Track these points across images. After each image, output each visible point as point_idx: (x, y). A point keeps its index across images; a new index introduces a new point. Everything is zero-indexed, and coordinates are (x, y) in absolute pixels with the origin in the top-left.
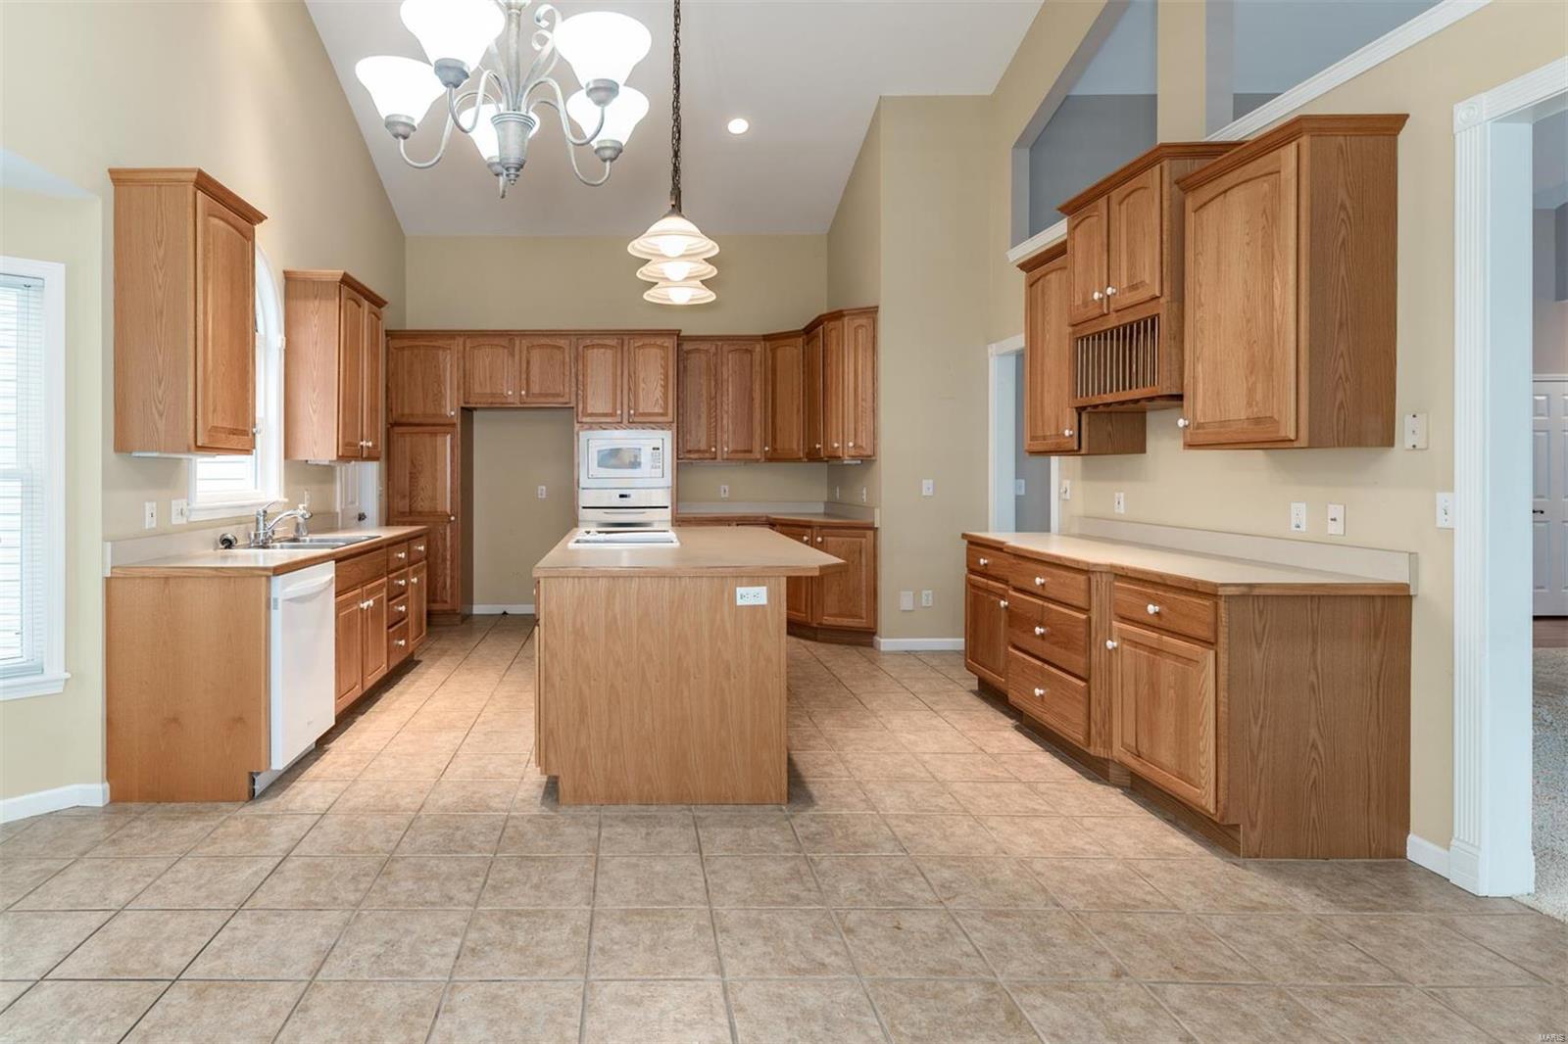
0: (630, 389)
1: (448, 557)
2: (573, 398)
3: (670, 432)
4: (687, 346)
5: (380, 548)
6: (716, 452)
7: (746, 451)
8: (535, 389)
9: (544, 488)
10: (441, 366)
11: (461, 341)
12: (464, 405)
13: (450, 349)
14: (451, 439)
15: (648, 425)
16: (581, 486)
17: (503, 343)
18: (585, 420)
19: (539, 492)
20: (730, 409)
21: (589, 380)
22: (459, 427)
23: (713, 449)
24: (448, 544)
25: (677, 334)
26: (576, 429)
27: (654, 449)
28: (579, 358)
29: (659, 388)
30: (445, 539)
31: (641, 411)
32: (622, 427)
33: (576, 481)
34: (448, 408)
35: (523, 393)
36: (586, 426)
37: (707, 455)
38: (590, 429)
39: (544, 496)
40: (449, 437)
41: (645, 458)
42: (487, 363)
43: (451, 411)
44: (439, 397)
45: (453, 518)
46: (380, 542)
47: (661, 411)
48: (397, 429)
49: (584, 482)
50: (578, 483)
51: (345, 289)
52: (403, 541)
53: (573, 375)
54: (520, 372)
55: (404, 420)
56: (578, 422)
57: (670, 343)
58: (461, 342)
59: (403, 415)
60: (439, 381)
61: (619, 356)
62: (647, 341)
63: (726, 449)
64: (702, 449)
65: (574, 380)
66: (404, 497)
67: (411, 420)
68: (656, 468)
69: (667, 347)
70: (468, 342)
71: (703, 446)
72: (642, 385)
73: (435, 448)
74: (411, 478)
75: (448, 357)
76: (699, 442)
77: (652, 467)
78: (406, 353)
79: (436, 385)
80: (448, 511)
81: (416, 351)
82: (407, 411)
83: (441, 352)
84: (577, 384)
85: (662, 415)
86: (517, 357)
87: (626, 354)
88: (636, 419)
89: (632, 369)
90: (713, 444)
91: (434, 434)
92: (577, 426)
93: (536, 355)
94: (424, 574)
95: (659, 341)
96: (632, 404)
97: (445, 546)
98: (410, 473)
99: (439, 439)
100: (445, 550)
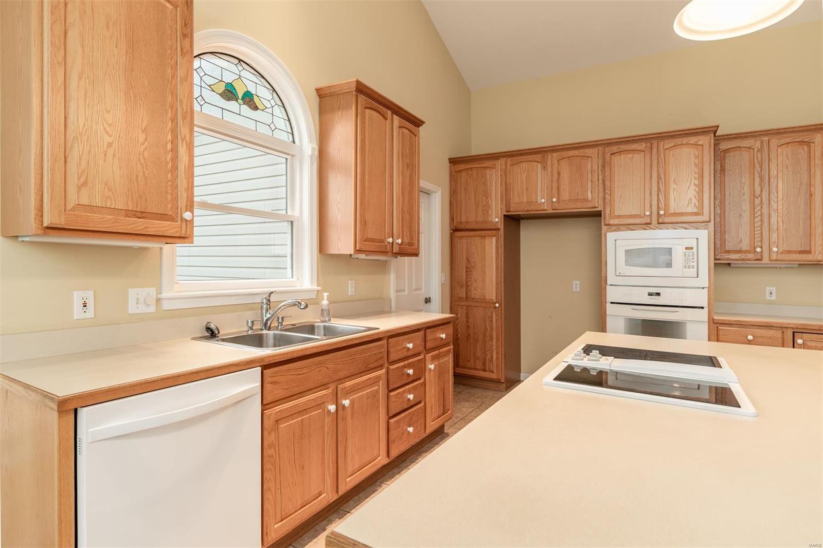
0: (659, 190)
1: (494, 336)
2: (601, 201)
3: (706, 231)
4: (724, 146)
5: (379, 339)
6: (762, 252)
7: (801, 252)
8: (565, 195)
9: (578, 282)
10: (488, 183)
11: (502, 161)
12: (506, 214)
13: (495, 168)
14: (496, 241)
15: (679, 225)
16: (608, 283)
17: (537, 160)
18: (612, 222)
19: (574, 286)
20: (781, 207)
21: (616, 184)
22: (502, 230)
23: (758, 250)
24: (494, 326)
25: (714, 130)
26: (603, 232)
27: (686, 248)
28: (605, 165)
29: (693, 187)
30: (491, 321)
31: (672, 211)
32: (651, 228)
33: (603, 279)
34: (494, 216)
35: (554, 200)
36: (615, 228)
37: (750, 256)
38: (618, 230)
39: (578, 290)
40: (494, 239)
41: (678, 257)
42: (524, 178)
43: (496, 218)
44: (486, 209)
45: (497, 305)
46: (378, 333)
47: (695, 210)
48: (458, 234)
49: (611, 279)
50: (606, 280)
51: (362, 98)
52: (418, 330)
53: (601, 181)
54: (552, 181)
55: (462, 227)
56: (605, 225)
57: (706, 141)
58: (503, 163)
59: (461, 223)
60: (487, 195)
61: (648, 161)
62: (678, 141)
63: (775, 249)
64: (744, 249)
65: (601, 186)
66: (462, 286)
67: (467, 227)
68: (689, 267)
69: (702, 145)
70: (509, 160)
71: (745, 246)
72: (673, 186)
73: (484, 249)
74: (467, 271)
75: (494, 175)
76: (741, 241)
77: (685, 267)
78: (464, 174)
79: (484, 198)
80: (494, 298)
81: (470, 172)
82: (464, 220)
83: (488, 171)
84: (604, 190)
85: (696, 214)
86: (549, 170)
87: (655, 157)
88: (667, 220)
89: (662, 171)
90: (759, 244)
91: (484, 237)
92: (604, 228)
93: (565, 164)
94: (450, 359)
95: (693, 140)
96: (662, 205)
97: (492, 326)
98: (466, 267)
99: (487, 240)
100: (492, 330)
